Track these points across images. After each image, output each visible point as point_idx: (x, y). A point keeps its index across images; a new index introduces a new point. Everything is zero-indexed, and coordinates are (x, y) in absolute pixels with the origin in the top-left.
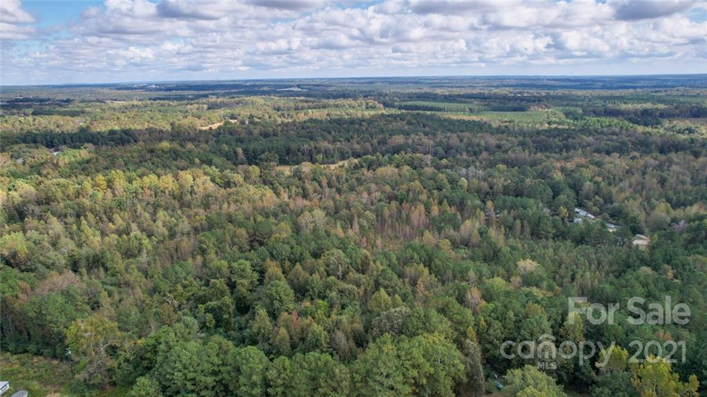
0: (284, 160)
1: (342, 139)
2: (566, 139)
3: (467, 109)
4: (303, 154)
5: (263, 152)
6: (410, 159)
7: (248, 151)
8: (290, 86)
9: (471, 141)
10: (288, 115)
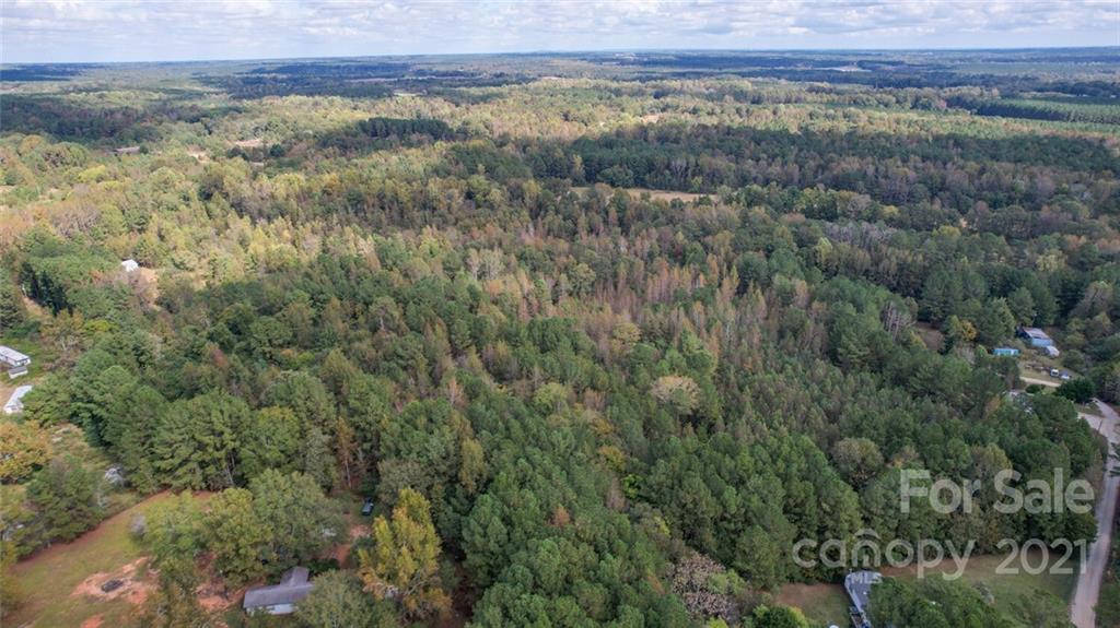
4: (673, 174)
6: (829, 199)
7: (592, 161)
8: (846, 64)
10: (747, 111)
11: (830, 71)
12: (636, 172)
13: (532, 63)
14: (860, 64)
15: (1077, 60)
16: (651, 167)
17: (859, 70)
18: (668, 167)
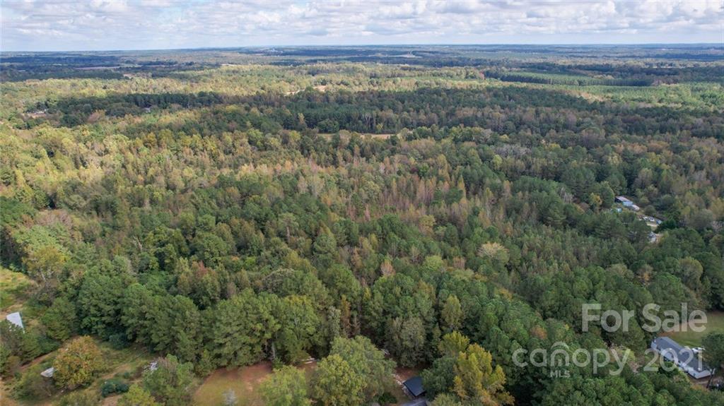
0: (344, 127)
2: (666, 119)
3: (577, 83)
4: (364, 123)
5: (324, 118)
6: (468, 133)
7: (310, 117)
8: (406, 53)
9: (549, 117)
10: (377, 83)
11: (400, 57)
12: (340, 123)
13: (207, 55)
14: (414, 53)
15: (526, 51)
16: (349, 119)
17: (414, 56)
18: (360, 118)
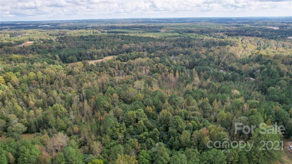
0: (79, 59)
1: (100, 47)
4: (87, 56)
5: (69, 56)
7: (61, 56)
12: (77, 57)
16: (80, 55)
18: (85, 54)
